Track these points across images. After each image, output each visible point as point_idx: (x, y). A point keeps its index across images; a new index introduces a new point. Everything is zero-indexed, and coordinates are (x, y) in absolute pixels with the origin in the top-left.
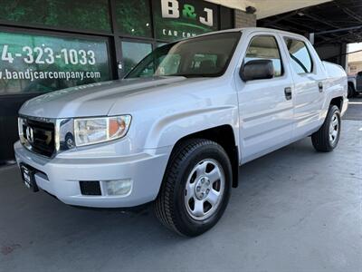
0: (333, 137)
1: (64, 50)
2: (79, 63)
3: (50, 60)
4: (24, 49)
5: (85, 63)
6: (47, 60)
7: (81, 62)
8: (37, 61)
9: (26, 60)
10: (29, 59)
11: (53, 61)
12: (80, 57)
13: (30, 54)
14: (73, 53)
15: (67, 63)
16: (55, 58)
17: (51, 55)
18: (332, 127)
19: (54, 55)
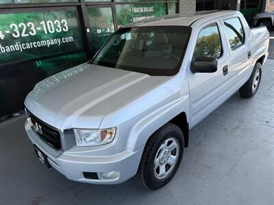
0: (255, 86)
1: (43, 23)
2: (56, 31)
3: (33, 32)
4: (11, 26)
5: (60, 31)
6: (30, 33)
7: (57, 30)
8: (23, 35)
9: (14, 35)
10: (16, 34)
11: (35, 34)
12: (56, 27)
13: (16, 30)
14: (50, 24)
15: (46, 33)
16: (36, 30)
17: (33, 28)
18: (255, 79)
19: (35, 28)
